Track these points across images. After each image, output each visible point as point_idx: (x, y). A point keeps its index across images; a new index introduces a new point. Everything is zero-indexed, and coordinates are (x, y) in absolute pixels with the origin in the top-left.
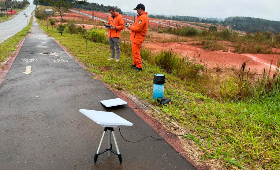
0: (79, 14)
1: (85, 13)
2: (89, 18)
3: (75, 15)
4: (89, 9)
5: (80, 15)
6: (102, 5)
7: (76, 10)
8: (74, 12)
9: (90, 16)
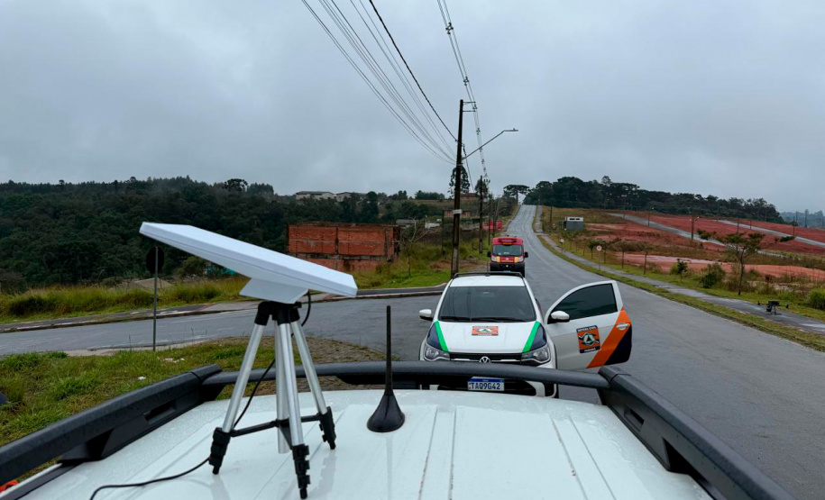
0: (648, 226)
1: (665, 223)
2: (679, 237)
3: (640, 230)
4: (673, 212)
5: (653, 231)
6: (711, 199)
7: (636, 215)
8: (633, 223)
9: (679, 231)
